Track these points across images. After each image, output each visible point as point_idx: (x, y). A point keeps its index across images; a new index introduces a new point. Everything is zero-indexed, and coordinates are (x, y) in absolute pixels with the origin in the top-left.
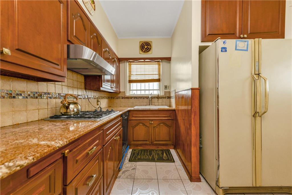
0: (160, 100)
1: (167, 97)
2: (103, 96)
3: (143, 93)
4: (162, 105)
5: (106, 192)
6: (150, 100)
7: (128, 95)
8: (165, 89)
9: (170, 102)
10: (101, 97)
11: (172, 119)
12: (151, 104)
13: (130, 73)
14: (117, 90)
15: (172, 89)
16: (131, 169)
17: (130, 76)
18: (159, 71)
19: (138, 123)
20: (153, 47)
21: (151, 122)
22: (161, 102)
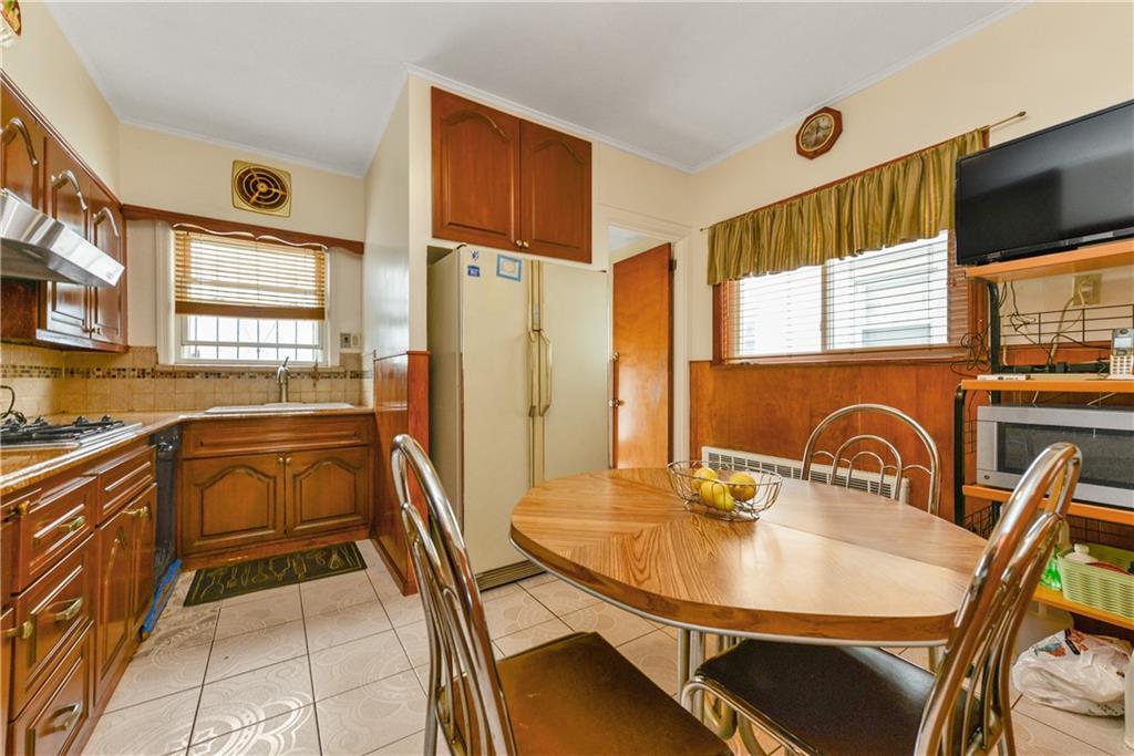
0: (323, 385)
1: (349, 373)
2: (30, 364)
3: (248, 355)
4: (331, 401)
5: (102, 678)
6: (281, 385)
7: (172, 362)
8: (342, 347)
9: (361, 390)
10: (14, 367)
11: (366, 442)
12: (284, 399)
13: (184, 272)
14: (112, 339)
15: (367, 350)
16: (197, 621)
17: (186, 288)
18: (320, 280)
19: (230, 467)
20: (293, 194)
21: (285, 460)
22: (329, 389)
